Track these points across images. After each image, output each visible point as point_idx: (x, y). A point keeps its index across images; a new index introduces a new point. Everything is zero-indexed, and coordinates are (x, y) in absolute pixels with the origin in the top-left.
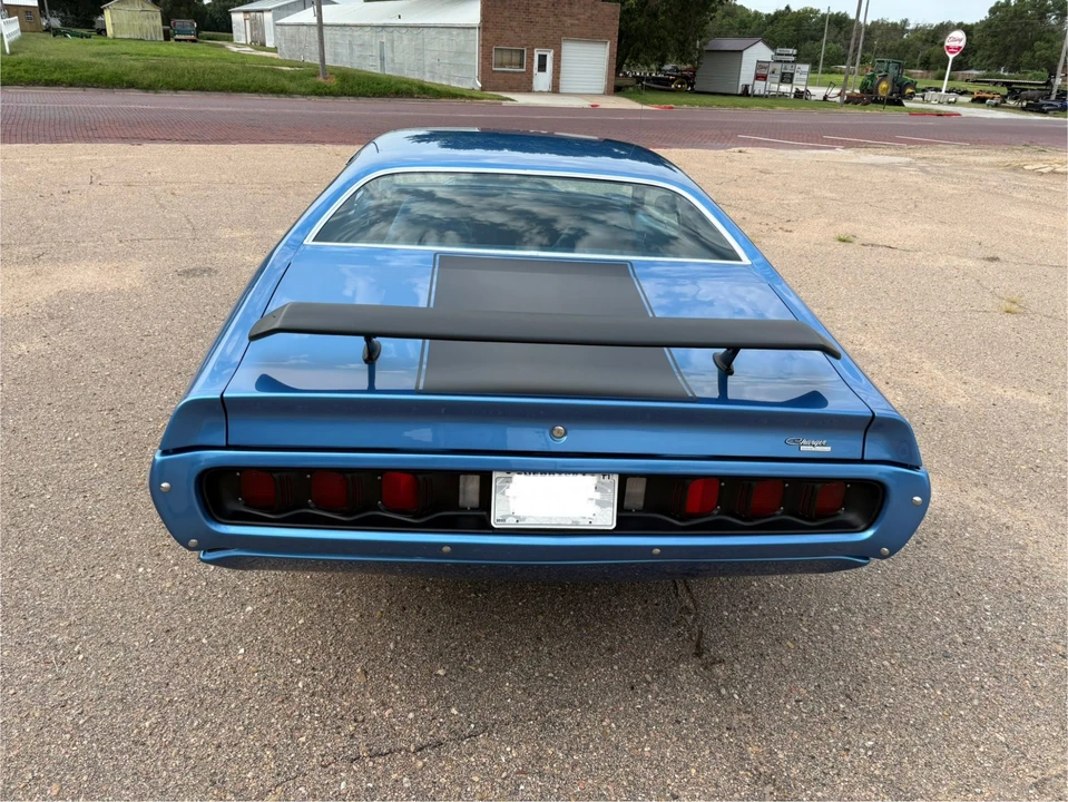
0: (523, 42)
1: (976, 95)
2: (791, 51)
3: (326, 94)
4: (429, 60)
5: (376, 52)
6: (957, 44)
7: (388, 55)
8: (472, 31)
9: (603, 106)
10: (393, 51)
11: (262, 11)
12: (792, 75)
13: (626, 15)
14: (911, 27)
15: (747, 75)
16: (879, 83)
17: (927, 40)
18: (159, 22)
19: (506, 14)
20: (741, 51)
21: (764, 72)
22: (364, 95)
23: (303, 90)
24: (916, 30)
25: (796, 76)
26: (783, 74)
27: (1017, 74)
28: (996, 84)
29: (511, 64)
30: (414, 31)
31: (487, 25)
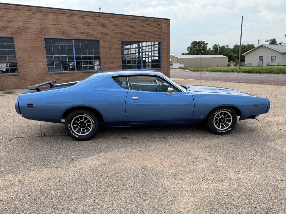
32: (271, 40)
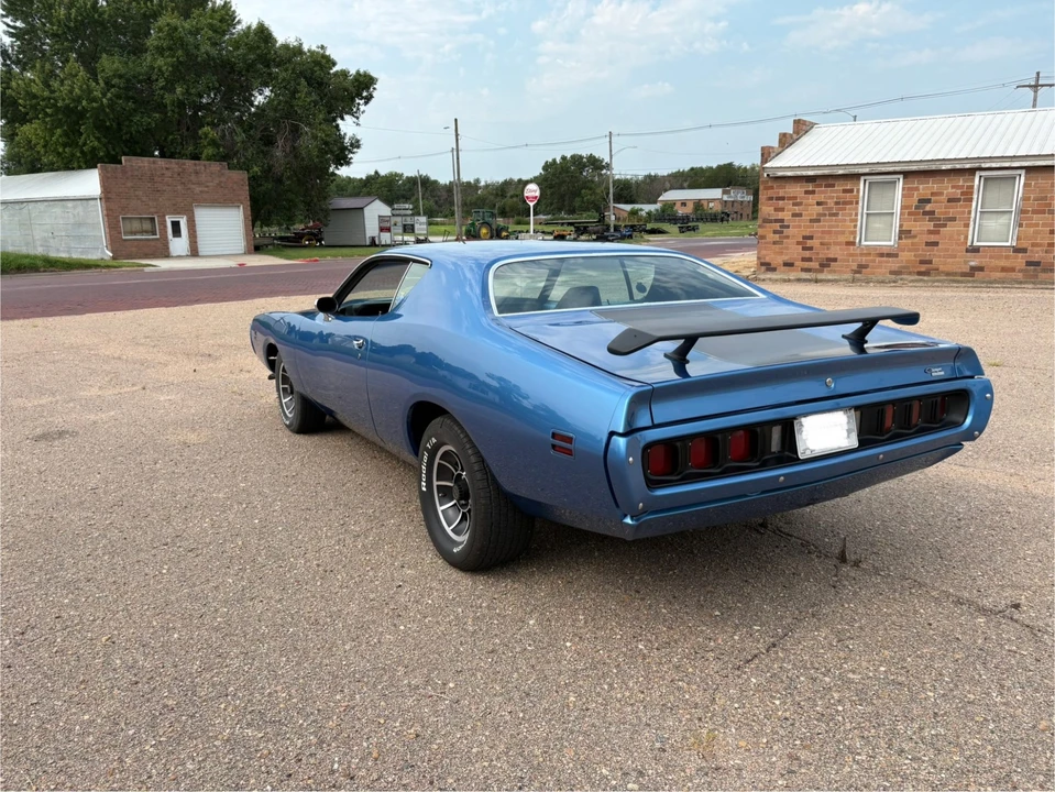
0: (152, 210)
1: (556, 233)
2: (407, 206)
4: (39, 234)
6: (533, 194)
8: (92, 202)
9: (249, 264)
12: (413, 226)
13: (254, 182)
14: (482, 184)
15: (372, 228)
16: (480, 230)
17: (497, 195)
19: (129, 184)
20: (362, 209)
21: (387, 225)
24: (487, 186)
25: (417, 226)
26: (405, 226)
27: (576, 216)
28: (563, 224)
29: (143, 232)
30: (17, 207)
31: (109, 195)
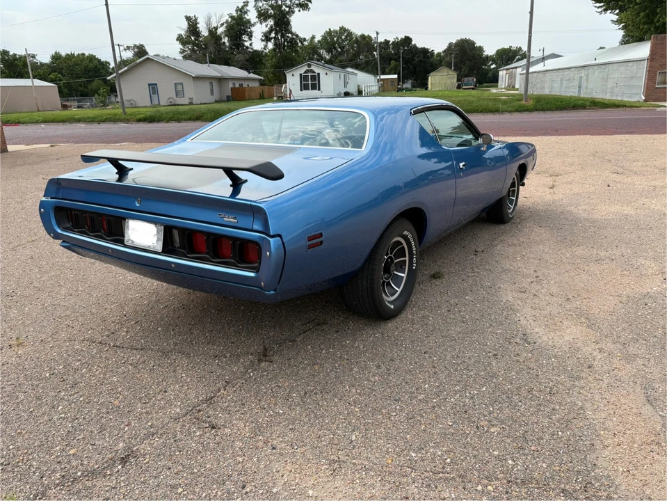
3: (524, 111)
4: (610, 84)
5: (576, 83)
7: (584, 84)
8: (642, 62)
10: (587, 82)
11: (516, 68)
18: (455, 80)
22: (550, 110)
23: (510, 109)
30: (603, 67)
31: (654, 57)
32: (135, 46)
